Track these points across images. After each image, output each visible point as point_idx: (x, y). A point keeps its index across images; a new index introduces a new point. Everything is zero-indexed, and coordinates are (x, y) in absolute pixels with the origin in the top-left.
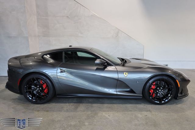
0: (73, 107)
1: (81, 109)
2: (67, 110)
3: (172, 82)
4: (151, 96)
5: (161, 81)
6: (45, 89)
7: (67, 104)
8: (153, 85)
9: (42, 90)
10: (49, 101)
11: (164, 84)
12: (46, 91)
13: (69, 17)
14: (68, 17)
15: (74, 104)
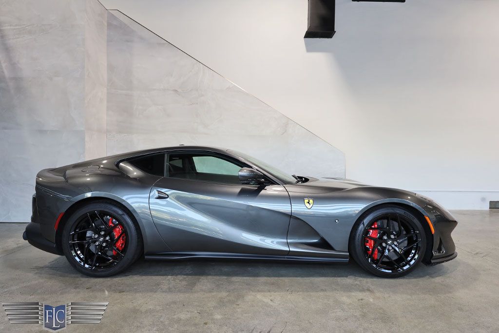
0: (184, 283)
1: (204, 288)
2: (169, 288)
3: (416, 221)
4: (370, 257)
5: (391, 221)
6: (119, 238)
7: (169, 277)
8: (372, 229)
9: (112, 243)
10: (124, 271)
11: (397, 229)
12: (119, 244)
13: (180, 90)
14: (176, 91)
15: (185, 276)
